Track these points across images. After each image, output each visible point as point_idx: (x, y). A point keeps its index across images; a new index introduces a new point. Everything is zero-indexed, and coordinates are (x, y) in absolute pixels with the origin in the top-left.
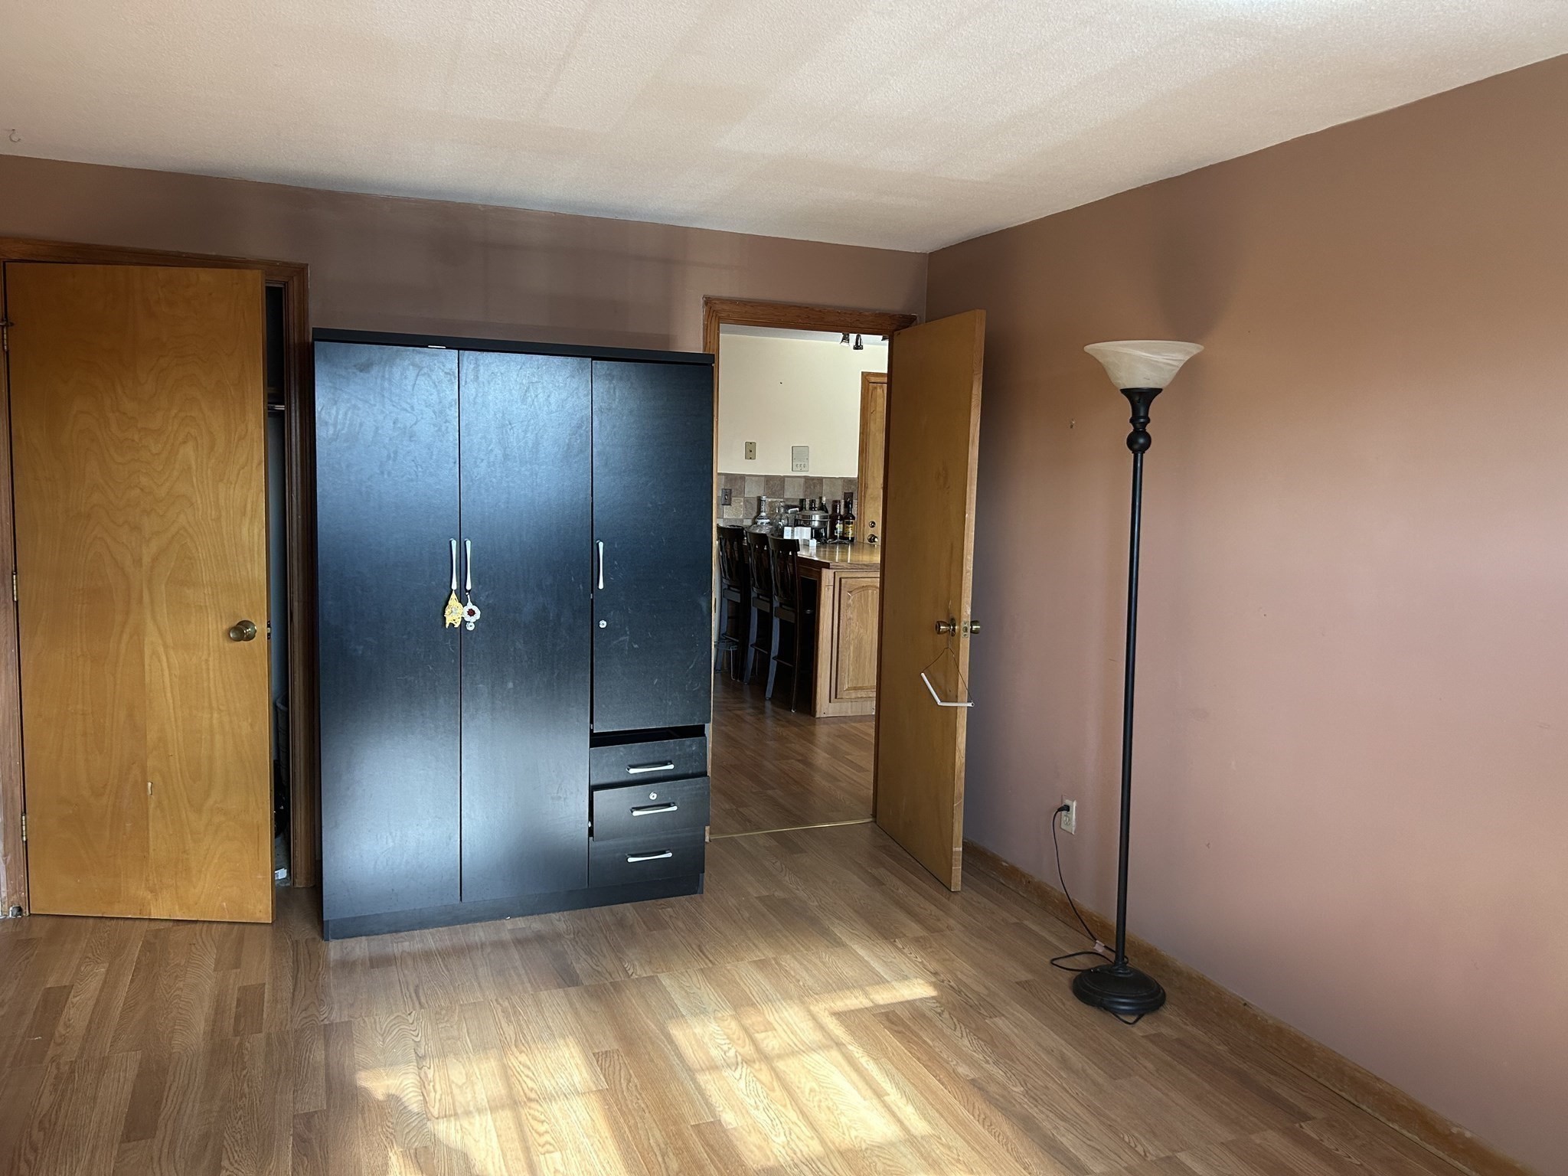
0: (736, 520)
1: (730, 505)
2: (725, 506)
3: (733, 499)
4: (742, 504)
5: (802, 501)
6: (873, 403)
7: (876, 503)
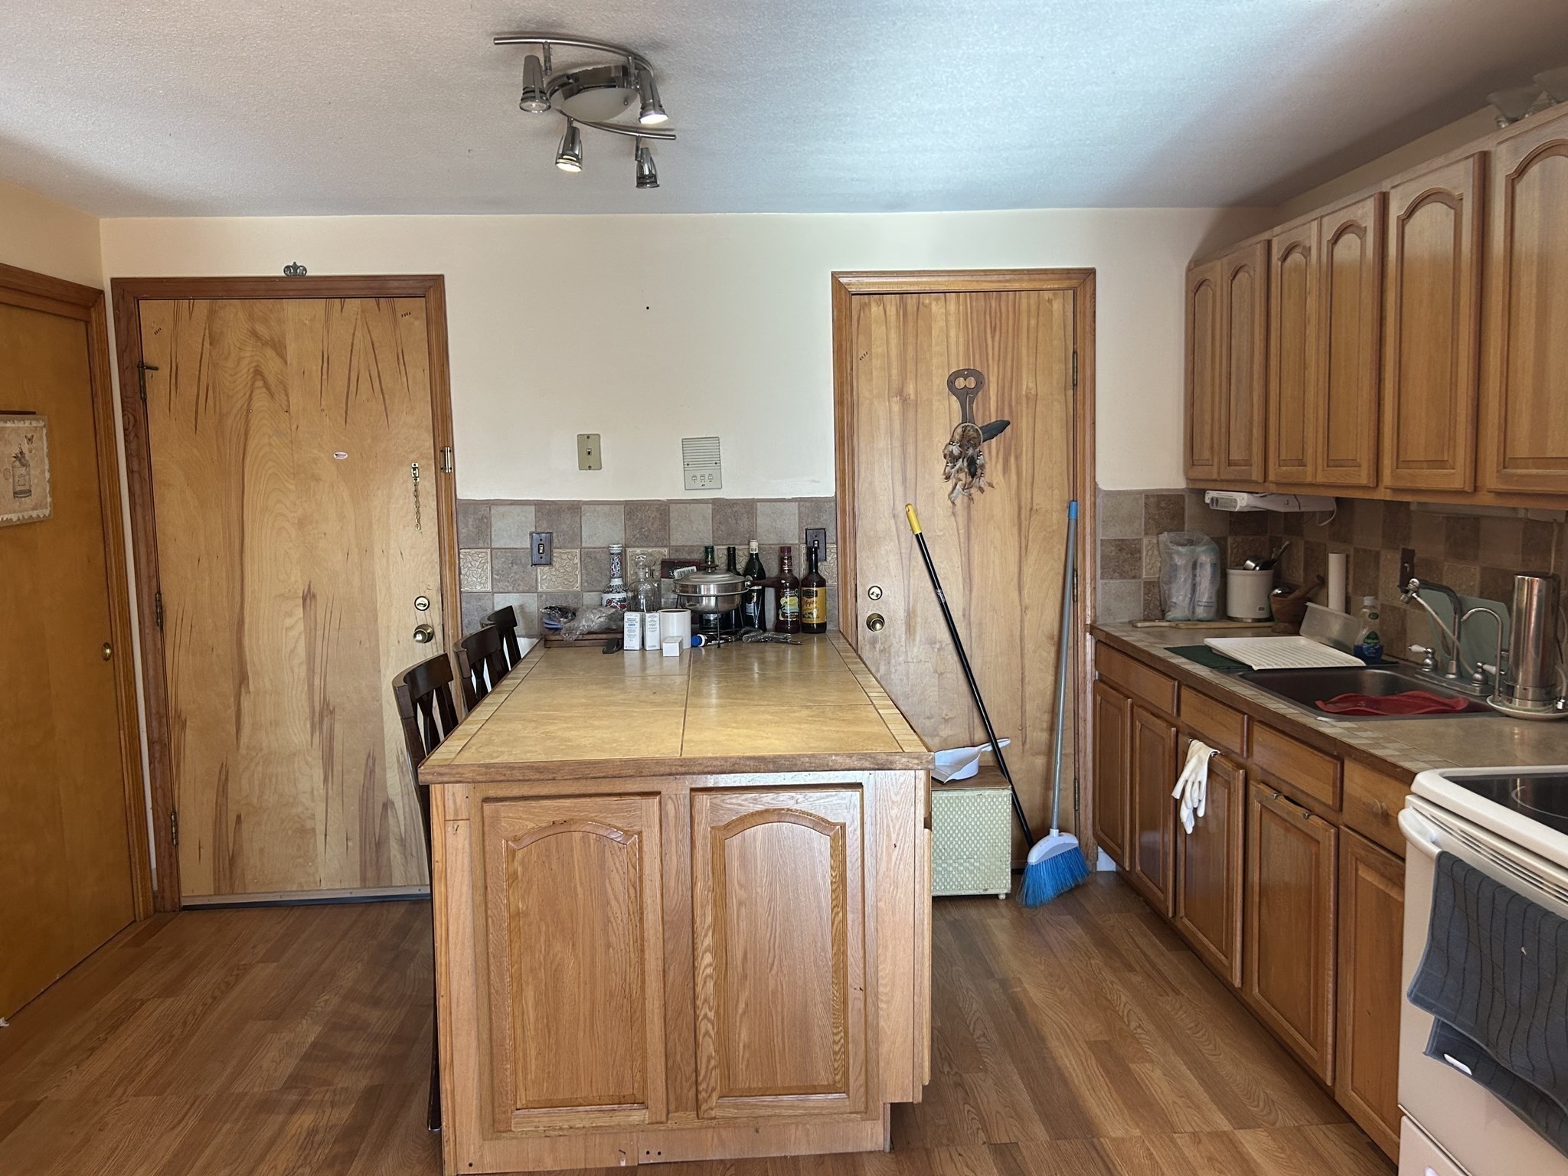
0: (566, 595)
1: (550, 564)
2: (539, 569)
3: (555, 554)
4: (577, 561)
5: (709, 550)
6: (862, 338)
7: (883, 549)
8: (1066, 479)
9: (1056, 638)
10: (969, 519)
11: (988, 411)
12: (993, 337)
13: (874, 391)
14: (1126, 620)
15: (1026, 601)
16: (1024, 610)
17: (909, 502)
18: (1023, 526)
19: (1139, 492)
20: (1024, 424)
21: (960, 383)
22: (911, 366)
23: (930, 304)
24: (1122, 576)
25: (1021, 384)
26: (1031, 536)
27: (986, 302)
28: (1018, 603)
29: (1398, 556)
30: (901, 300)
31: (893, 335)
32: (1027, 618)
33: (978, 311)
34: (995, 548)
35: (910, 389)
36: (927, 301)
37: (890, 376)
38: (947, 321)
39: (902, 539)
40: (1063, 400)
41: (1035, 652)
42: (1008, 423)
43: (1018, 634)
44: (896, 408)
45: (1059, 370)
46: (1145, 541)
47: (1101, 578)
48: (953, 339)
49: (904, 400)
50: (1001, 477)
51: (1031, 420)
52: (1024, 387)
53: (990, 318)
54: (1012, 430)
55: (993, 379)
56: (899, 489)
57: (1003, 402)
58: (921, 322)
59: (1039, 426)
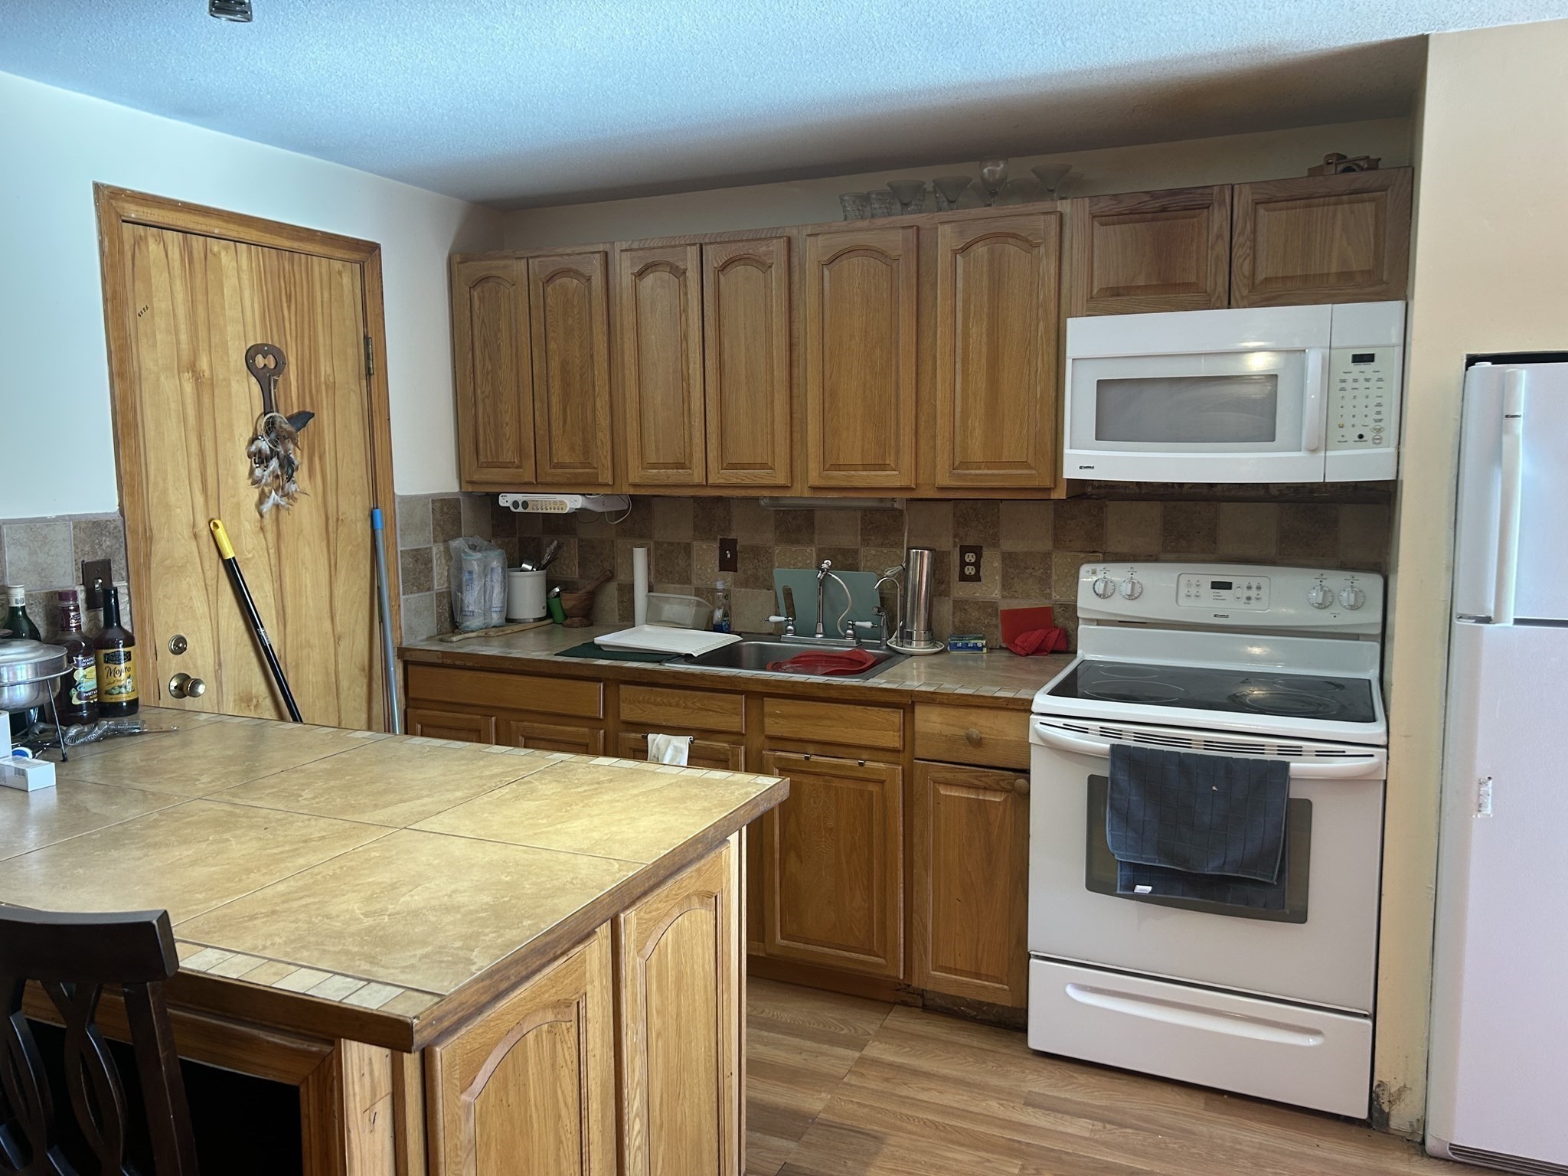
6: (139, 285)
7: (184, 582)
8: (366, 483)
9: (367, 668)
10: (279, 535)
11: (291, 400)
12: (289, 308)
13: (160, 362)
14: (424, 637)
15: (339, 629)
16: (337, 640)
17: (211, 516)
18: (331, 539)
19: (427, 497)
20: (325, 416)
21: (260, 361)
22: (202, 333)
23: (219, 253)
24: (420, 590)
25: (320, 370)
26: (338, 552)
27: (278, 261)
28: (331, 635)
29: (716, 545)
30: (185, 240)
31: (178, 286)
32: (341, 650)
33: (271, 272)
34: (306, 568)
35: (204, 364)
36: (216, 249)
37: (178, 343)
38: (239, 278)
39: (207, 567)
40: (358, 392)
41: (349, 689)
42: (313, 415)
43: (333, 671)
44: (189, 388)
45: (353, 355)
46: (435, 550)
47: (404, 594)
48: (247, 304)
49: (197, 377)
50: (308, 482)
51: (331, 413)
52: (323, 373)
53: (285, 282)
54: (314, 423)
55: (292, 359)
56: (199, 499)
57: (304, 389)
58: (211, 276)
59: (339, 418)
